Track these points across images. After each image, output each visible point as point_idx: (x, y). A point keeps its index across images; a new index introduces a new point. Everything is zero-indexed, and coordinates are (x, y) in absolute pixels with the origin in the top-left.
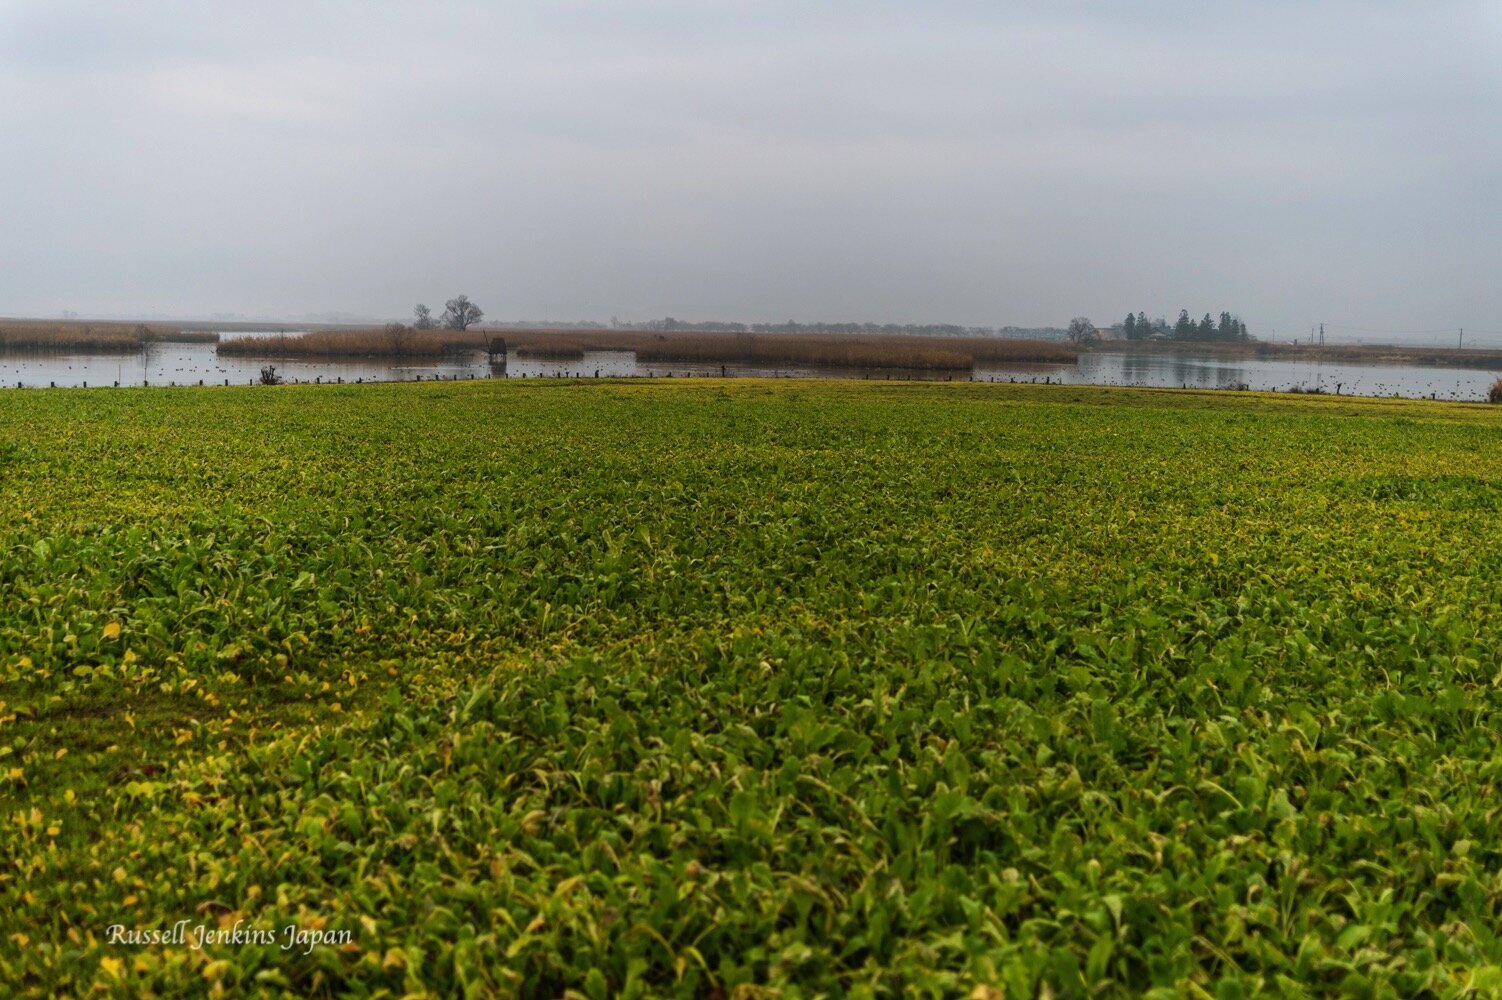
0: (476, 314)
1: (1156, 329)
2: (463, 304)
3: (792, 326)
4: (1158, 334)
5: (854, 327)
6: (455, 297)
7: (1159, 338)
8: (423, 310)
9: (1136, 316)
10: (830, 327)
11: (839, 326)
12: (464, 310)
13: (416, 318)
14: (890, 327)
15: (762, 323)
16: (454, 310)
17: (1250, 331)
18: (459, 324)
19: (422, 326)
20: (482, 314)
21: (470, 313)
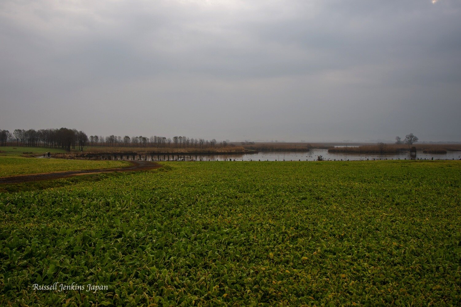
0: (416, 139)
2: (412, 136)
6: (409, 134)
8: (398, 138)
12: (412, 138)
13: (396, 141)
16: (408, 138)
18: (410, 142)
19: (399, 143)
20: (418, 139)
21: (414, 139)
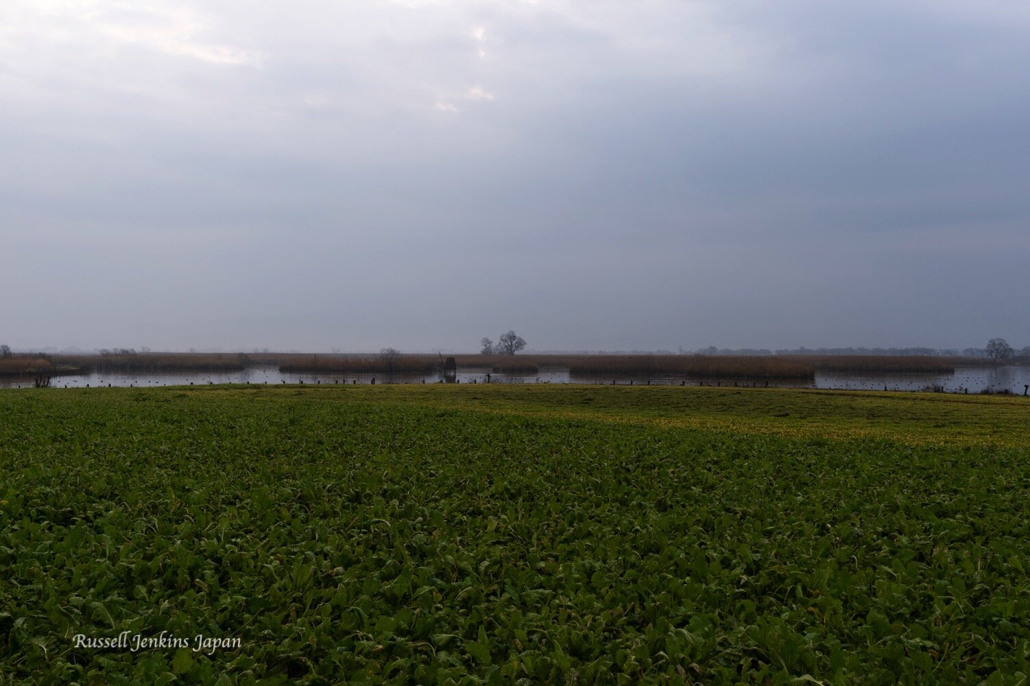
0: (521, 344)
2: (512, 337)
6: (506, 332)
8: (487, 342)
12: (513, 341)
13: (483, 348)
16: (506, 341)
18: (510, 349)
19: (487, 353)
20: (525, 344)
21: (517, 343)
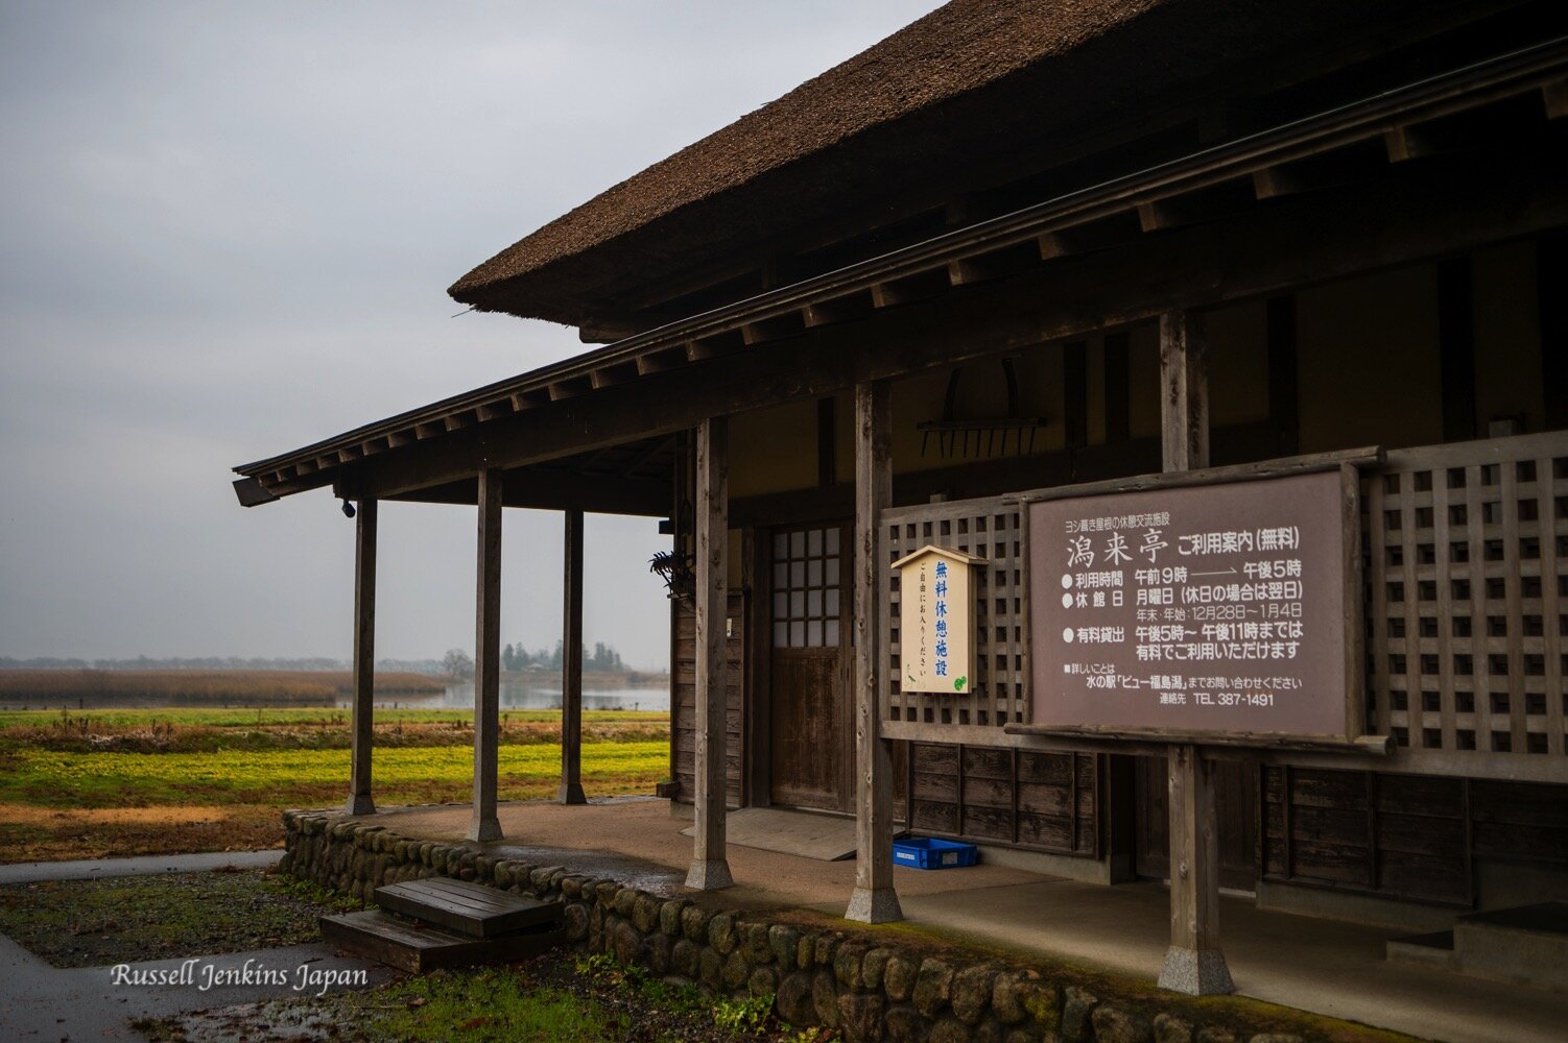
1: (534, 660)
3: (143, 661)
4: (537, 665)
5: (217, 661)
7: (537, 669)
9: (514, 647)
10: (188, 662)
11: (198, 661)
14: (257, 662)
15: (107, 658)
17: (624, 661)
